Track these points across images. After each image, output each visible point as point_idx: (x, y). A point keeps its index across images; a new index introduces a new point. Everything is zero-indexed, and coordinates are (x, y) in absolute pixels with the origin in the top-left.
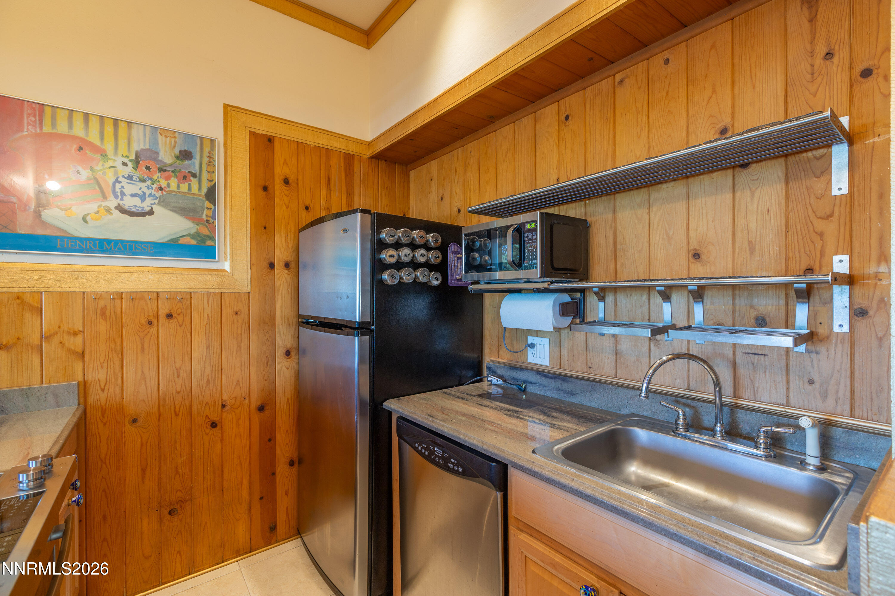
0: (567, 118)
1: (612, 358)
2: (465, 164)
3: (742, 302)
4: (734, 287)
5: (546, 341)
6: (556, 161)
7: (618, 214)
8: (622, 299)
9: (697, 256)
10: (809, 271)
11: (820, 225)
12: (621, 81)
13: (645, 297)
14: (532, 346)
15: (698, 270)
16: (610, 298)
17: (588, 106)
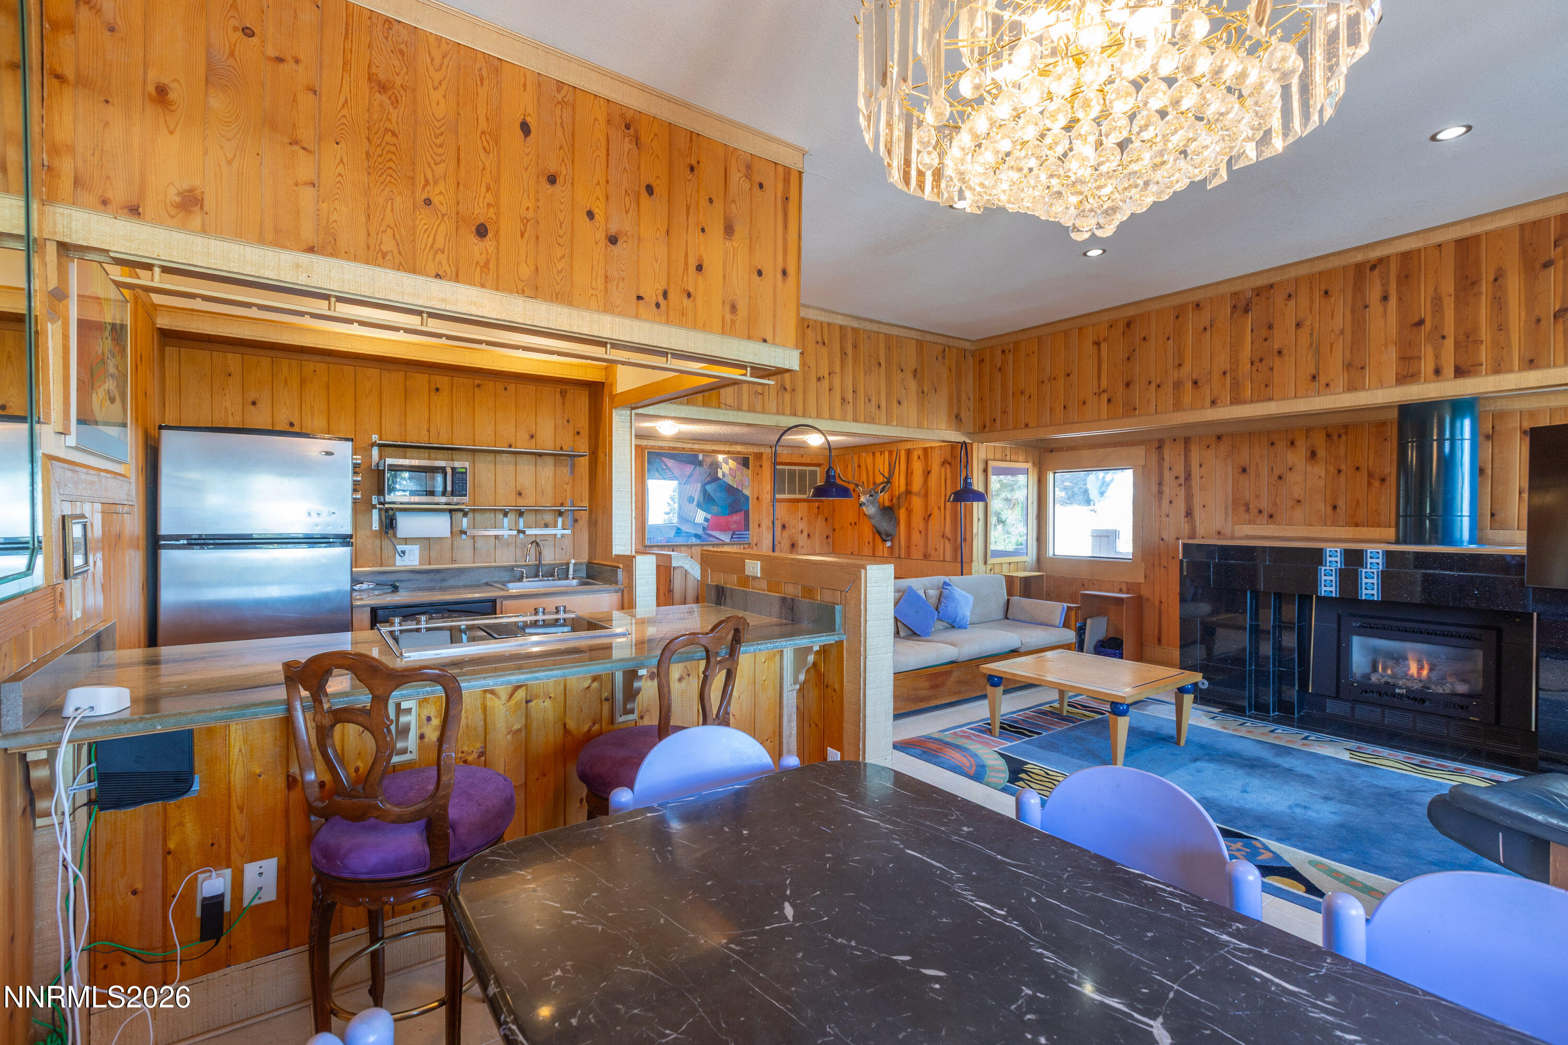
0: (437, 390)
1: (471, 552)
2: (303, 382)
3: (539, 517)
4: (536, 510)
5: (416, 548)
6: (427, 416)
7: (476, 465)
8: (478, 516)
9: (520, 494)
10: (562, 505)
11: (565, 486)
12: (479, 386)
13: (492, 515)
14: (403, 552)
15: (521, 502)
16: (470, 515)
17: (454, 391)
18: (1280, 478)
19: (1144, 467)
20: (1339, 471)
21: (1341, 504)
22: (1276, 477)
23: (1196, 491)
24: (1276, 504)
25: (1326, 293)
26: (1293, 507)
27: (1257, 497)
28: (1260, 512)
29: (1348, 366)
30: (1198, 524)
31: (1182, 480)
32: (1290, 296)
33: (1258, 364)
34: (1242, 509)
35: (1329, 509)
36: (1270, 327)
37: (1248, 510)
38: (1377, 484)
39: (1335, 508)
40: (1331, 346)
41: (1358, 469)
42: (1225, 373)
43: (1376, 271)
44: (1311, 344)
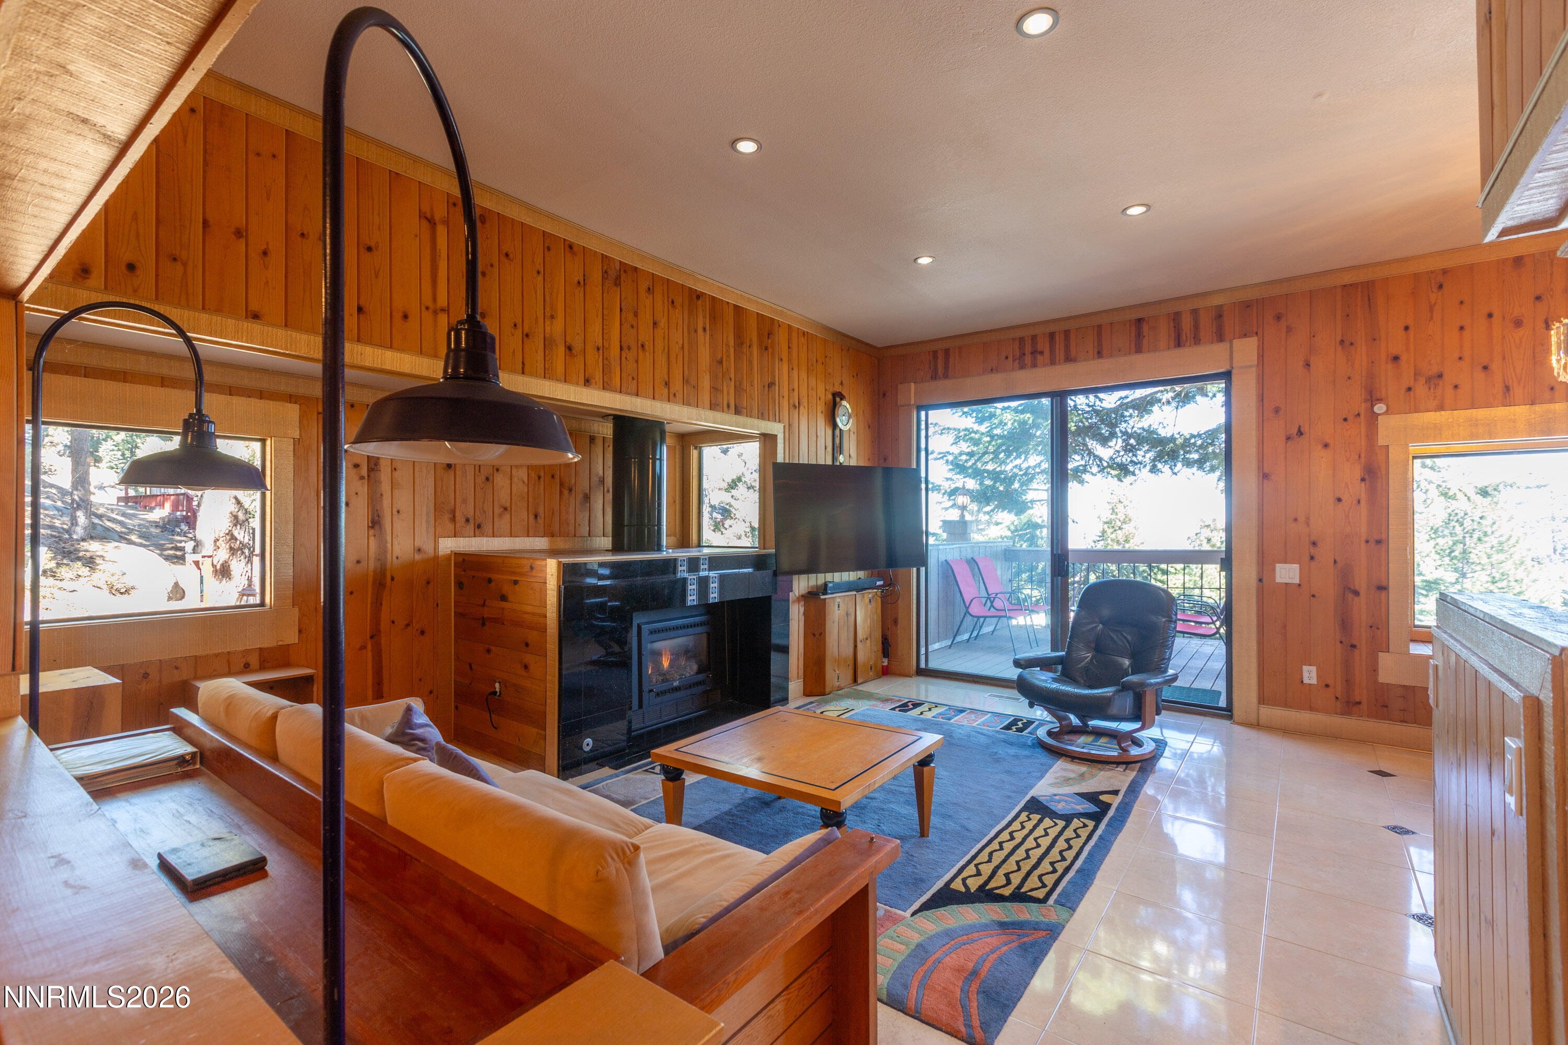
18: (487, 479)
19: (297, 442)
20: (539, 478)
21: (541, 511)
22: (484, 478)
23: (385, 487)
24: (484, 511)
25: (673, 302)
26: (500, 515)
27: (464, 501)
28: (467, 520)
29: (686, 381)
30: (389, 538)
31: (364, 471)
32: (649, 289)
33: (627, 351)
34: (447, 516)
35: (532, 518)
36: (636, 314)
37: (453, 519)
38: (566, 492)
39: (536, 516)
40: (677, 357)
41: (553, 476)
42: (598, 349)
43: (700, 302)
44: (664, 348)
